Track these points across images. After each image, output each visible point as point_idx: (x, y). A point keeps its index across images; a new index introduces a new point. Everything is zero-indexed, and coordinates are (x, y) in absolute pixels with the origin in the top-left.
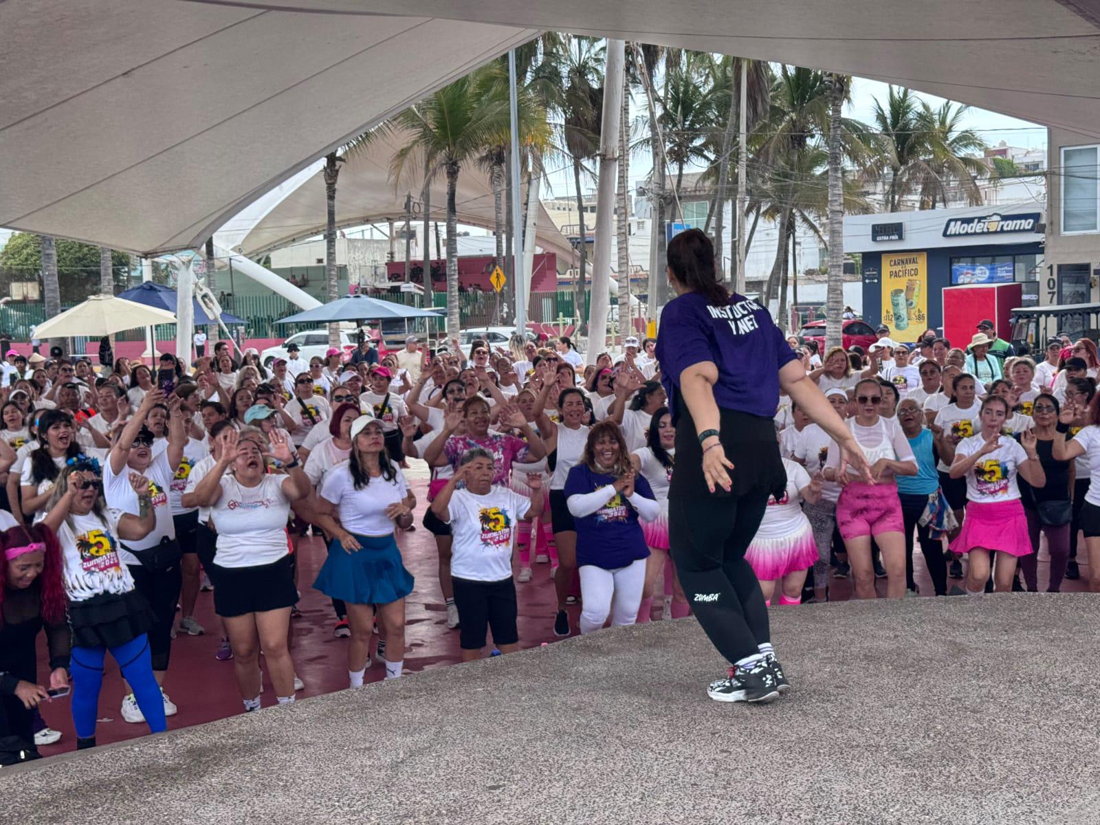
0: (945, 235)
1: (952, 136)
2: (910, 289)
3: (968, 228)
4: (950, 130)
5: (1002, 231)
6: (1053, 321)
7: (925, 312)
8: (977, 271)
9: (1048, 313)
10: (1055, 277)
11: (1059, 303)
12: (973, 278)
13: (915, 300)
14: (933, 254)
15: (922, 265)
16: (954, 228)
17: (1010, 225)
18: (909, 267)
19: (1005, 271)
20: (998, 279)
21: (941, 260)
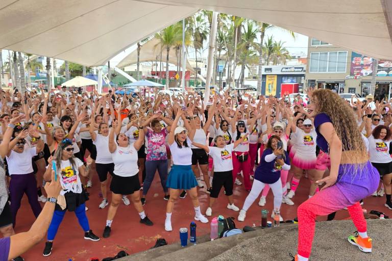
0: (281, 71)
1: (281, 49)
2: (272, 83)
3: (287, 70)
4: (281, 47)
5: (294, 71)
7: (276, 89)
8: (288, 80)
10: (307, 82)
12: (287, 82)
13: (274, 86)
14: (278, 76)
15: (276, 78)
16: (283, 70)
17: (296, 70)
18: (273, 78)
19: (295, 80)
20: (292, 82)
21: (280, 77)
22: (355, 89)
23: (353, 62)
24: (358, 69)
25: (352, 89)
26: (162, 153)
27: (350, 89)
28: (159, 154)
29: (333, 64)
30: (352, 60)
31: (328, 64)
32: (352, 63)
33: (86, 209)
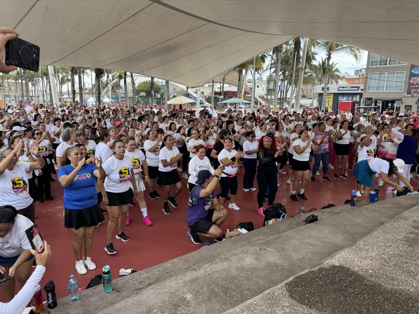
0: (338, 90)
1: (334, 69)
2: (329, 101)
3: (343, 89)
4: (334, 68)
5: (351, 90)
6: (363, 110)
7: (332, 106)
8: (344, 98)
9: (362, 108)
10: (365, 100)
11: (365, 106)
12: (343, 100)
13: (330, 104)
14: (334, 94)
15: (332, 96)
16: (340, 89)
17: (353, 89)
18: (329, 97)
19: (350, 98)
20: (348, 100)
21: (336, 95)
22: (411, 106)
23: (411, 81)
24: (415, 88)
25: (408, 106)
26: (326, 149)
27: (406, 106)
28: (325, 150)
29: (390, 84)
30: (410, 79)
31: (385, 84)
32: (409, 82)
33: (278, 185)
